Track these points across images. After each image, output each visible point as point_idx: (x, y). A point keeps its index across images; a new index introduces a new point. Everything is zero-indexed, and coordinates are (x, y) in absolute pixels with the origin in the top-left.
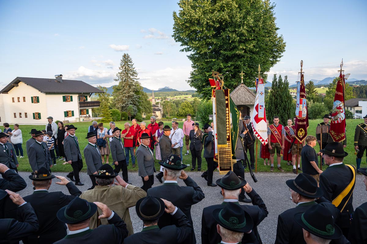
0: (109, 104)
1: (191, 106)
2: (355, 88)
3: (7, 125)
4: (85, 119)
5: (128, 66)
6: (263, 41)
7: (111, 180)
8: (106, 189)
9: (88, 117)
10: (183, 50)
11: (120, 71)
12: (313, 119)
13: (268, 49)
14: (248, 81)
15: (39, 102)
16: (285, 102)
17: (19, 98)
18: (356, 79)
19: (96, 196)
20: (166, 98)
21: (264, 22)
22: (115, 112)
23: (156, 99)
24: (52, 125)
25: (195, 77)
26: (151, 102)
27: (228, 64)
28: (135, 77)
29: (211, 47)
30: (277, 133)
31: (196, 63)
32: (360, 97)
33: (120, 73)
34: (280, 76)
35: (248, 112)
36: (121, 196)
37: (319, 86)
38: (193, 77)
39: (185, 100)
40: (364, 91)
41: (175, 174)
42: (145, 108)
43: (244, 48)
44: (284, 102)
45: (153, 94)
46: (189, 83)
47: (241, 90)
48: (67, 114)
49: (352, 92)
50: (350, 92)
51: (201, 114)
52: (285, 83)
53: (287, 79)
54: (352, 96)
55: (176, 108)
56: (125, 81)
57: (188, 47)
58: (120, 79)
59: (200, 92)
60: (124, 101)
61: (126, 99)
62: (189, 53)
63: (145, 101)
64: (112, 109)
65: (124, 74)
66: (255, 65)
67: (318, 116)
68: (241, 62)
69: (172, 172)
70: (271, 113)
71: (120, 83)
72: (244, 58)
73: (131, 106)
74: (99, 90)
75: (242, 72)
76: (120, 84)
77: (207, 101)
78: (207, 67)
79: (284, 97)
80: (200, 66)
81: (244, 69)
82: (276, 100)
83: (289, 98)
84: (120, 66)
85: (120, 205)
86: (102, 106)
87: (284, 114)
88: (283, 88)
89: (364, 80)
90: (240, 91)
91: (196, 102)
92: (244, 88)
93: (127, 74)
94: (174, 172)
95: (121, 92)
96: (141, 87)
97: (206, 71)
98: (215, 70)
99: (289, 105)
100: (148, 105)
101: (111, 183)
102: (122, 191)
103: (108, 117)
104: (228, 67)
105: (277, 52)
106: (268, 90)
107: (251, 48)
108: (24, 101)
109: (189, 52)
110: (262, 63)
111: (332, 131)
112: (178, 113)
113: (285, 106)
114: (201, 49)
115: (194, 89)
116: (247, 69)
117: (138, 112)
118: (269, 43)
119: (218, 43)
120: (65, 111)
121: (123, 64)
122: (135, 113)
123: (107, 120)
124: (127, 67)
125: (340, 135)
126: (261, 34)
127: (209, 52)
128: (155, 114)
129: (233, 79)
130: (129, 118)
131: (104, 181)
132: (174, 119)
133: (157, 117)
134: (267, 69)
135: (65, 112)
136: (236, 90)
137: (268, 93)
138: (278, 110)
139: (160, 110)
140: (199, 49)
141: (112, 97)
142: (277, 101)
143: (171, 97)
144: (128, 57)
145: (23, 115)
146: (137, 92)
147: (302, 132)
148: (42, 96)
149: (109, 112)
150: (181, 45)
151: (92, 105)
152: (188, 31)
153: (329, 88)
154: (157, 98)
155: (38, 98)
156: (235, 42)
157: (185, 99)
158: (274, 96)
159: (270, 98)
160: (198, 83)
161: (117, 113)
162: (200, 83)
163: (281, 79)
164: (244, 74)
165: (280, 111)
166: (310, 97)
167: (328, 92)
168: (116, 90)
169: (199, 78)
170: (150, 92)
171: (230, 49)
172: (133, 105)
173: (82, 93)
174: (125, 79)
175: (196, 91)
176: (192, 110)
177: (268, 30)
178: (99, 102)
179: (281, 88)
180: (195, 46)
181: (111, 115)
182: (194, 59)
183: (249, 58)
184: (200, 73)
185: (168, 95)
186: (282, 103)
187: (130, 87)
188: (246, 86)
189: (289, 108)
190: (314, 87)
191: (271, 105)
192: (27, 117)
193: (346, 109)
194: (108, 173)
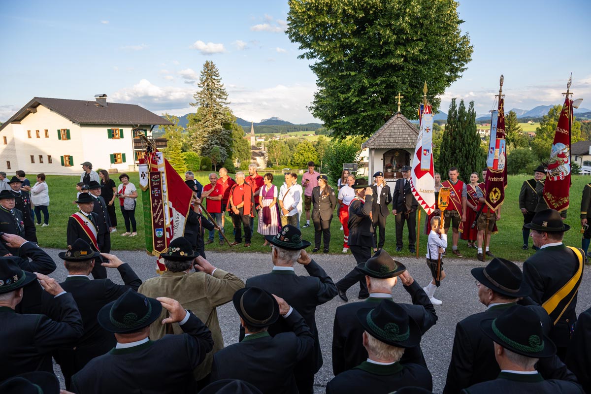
0: (181, 143)
1: (314, 149)
2: (584, 124)
3: (21, 174)
5: (213, 82)
6: (435, 42)
7: (188, 264)
8: (180, 277)
10: (302, 57)
11: (200, 90)
12: (512, 174)
13: (444, 56)
14: (409, 109)
15: (70, 139)
16: (469, 144)
17: (38, 131)
18: (588, 110)
19: (165, 287)
20: (273, 136)
21: (439, 10)
22: (192, 157)
23: (257, 136)
24: (90, 176)
25: (321, 101)
26: (249, 142)
27: (376, 81)
28: (224, 101)
29: (349, 52)
30: (454, 195)
31: (324, 77)
33: (199, 93)
34: (462, 102)
35: (407, 160)
36: (205, 289)
37: (525, 120)
38: (319, 101)
39: (304, 139)
41: (291, 256)
42: (239, 151)
43: (404, 54)
44: (466, 145)
45: (252, 129)
46: (312, 112)
47: (397, 123)
48: (114, 158)
49: (580, 130)
50: (575, 129)
51: (330, 163)
52: (469, 113)
53: (473, 107)
54: (579, 138)
55: (289, 152)
56: (207, 107)
57: (312, 51)
58: (199, 104)
59: (330, 126)
60: (206, 139)
61: (209, 135)
62: (313, 62)
63: (239, 140)
64: (186, 151)
66: (421, 83)
67: (520, 170)
68: (398, 77)
69: (285, 254)
70: (445, 162)
71: (200, 109)
72: (403, 70)
73: (217, 148)
74: (165, 120)
75: (399, 94)
76: (198, 111)
77: (341, 142)
78: (341, 85)
79: (467, 136)
80: (330, 82)
81: (402, 90)
82: (453, 141)
83: (477, 139)
84: (200, 81)
85: (202, 303)
86: (170, 147)
87: (466, 164)
88: (466, 122)
90: (395, 126)
91: (322, 143)
92: (402, 121)
93: (211, 95)
94: (288, 253)
95: (202, 124)
96: (233, 117)
97: (339, 92)
98: (355, 89)
99: (474, 150)
100: (244, 146)
101: (188, 268)
102: (206, 280)
103: (180, 165)
104: (376, 84)
105: (458, 61)
107: (416, 53)
108: (47, 136)
109: (312, 59)
110: (432, 80)
111: (549, 193)
112: (291, 161)
113: (468, 152)
114: (333, 54)
115: (320, 121)
116: (407, 89)
117: (228, 157)
118: (446, 46)
119: (361, 46)
120: (112, 153)
121: (205, 78)
122: (223, 159)
123: (178, 169)
124: (210, 84)
125: (561, 201)
126: (433, 31)
127: (345, 61)
128: (255, 161)
129: (384, 106)
130: (213, 166)
131: (178, 265)
132: (285, 170)
133: (258, 165)
134: (441, 90)
135: (111, 155)
136: (388, 123)
137: (439, 130)
138: (456, 158)
139: (263, 155)
140: (329, 54)
141: (187, 133)
142: (455, 143)
143: (282, 134)
144: (213, 66)
145: (45, 159)
146: (226, 125)
147: (497, 194)
148: (74, 129)
149: (182, 157)
150: (300, 48)
152: (312, 23)
153: (541, 124)
154: (259, 135)
155: (68, 131)
156: (389, 43)
157: (303, 137)
158: (451, 134)
159: (443, 137)
160: (327, 111)
161: (194, 158)
162: (330, 112)
163: (462, 107)
164: (402, 97)
165: (459, 159)
166: (509, 138)
167: (540, 130)
168: (193, 121)
169: (328, 103)
170: (247, 125)
171: (380, 54)
172: (219, 145)
173: (139, 125)
174: (208, 104)
175: (323, 125)
176: (316, 156)
177: (444, 24)
178: (165, 141)
179: (463, 123)
180: (323, 49)
181: (184, 162)
182: (321, 71)
183: (412, 70)
184: (330, 95)
185: (276, 131)
186: (464, 146)
187: (215, 116)
188: (405, 117)
189: (475, 155)
190: (516, 121)
191: (444, 150)
192: (51, 163)
194: (183, 253)
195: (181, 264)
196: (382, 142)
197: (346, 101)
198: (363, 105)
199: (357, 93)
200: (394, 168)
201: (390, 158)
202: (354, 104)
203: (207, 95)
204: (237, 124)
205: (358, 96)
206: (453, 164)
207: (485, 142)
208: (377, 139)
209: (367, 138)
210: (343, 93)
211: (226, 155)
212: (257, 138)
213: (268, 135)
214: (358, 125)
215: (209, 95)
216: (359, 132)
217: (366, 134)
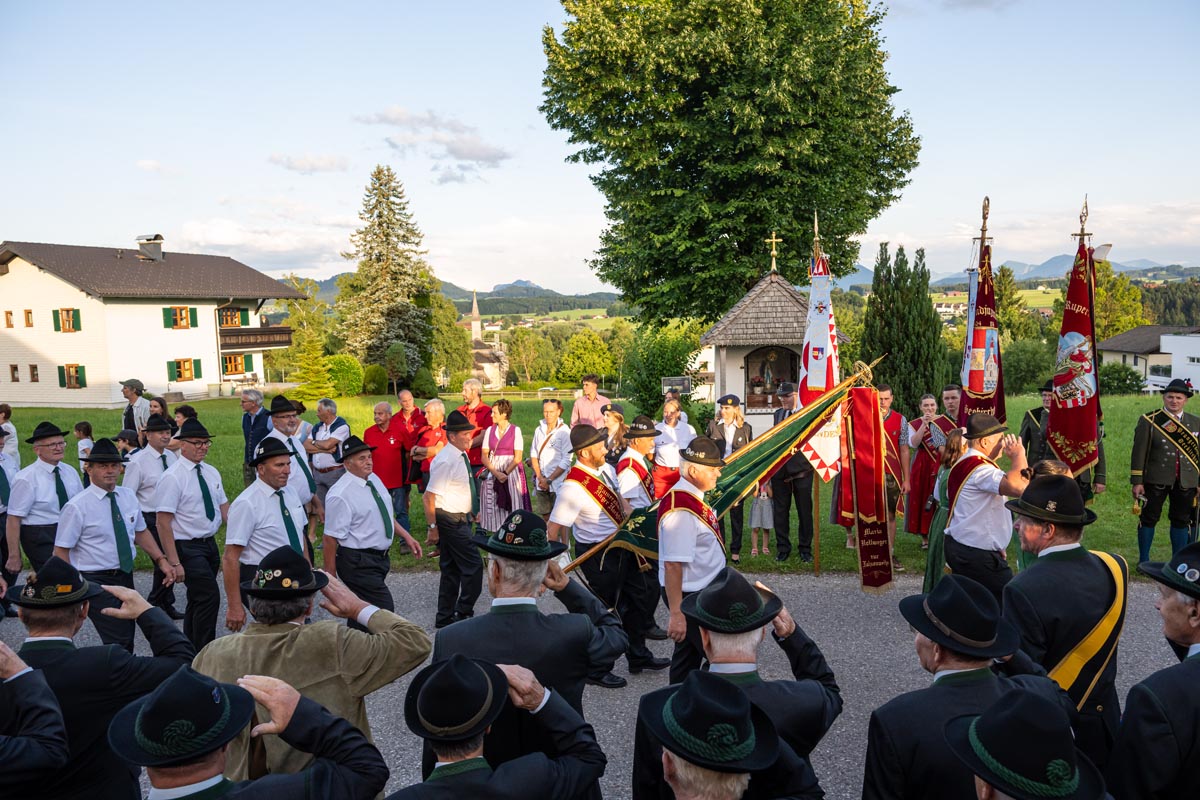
0: (323, 336)
1: (605, 346)
2: (1148, 291)
4: (239, 389)
5: (391, 210)
6: (844, 131)
7: (301, 604)
9: (250, 382)
10: (575, 158)
11: (364, 225)
13: (861, 159)
14: (794, 263)
15: (80, 329)
17: (9, 314)
18: (1152, 263)
19: (250, 658)
20: (519, 319)
21: (848, 67)
22: (345, 365)
23: (486, 321)
25: (615, 249)
26: (468, 332)
27: (726, 208)
28: (414, 247)
29: (670, 148)
31: (621, 200)
32: (1166, 323)
33: (361, 233)
34: (901, 250)
35: (792, 369)
36: (337, 659)
37: (1032, 285)
38: (610, 249)
39: (583, 325)
40: (1179, 302)
41: (529, 575)
42: (447, 352)
43: (783, 153)
44: (913, 337)
45: (475, 305)
46: (596, 270)
47: (772, 294)
48: (176, 370)
49: (1139, 304)
50: (1132, 303)
51: (636, 376)
52: (916, 273)
53: (924, 260)
54: (1139, 319)
55: (553, 354)
56: (379, 260)
57: (595, 146)
58: (361, 254)
59: (634, 300)
60: (375, 327)
61: (383, 319)
62: (598, 168)
63: (447, 328)
64: (332, 354)
65: (375, 234)
67: (1025, 385)
68: (770, 199)
69: (518, 569)
71: (364, 264)
72: (782, 186)
73: (399, 345)
74: (289, 289)
75: (774, 235)
76: (361, 269)
77: (657, 332)
78: (655, 216)
79: (914, 320)
80: (632, 211)
81: (780, 225)
82: (886, 329)
83: (932, 323)
84: (364, 208)
85: (332, 688)
86: (298, 345)
87: (913, 375)
88: (909, 289)
89: (1179, 266)
90: (766, 299)
91: (620, 334)
92: (781, 288)
93: (387, 235)
94: (523, 569)
95: (366, 297)
96: (432, 281)
97: (652, 229)
98: (683, 225)
99: (929, 347)
100: (457, 341)
101: (302, 612)
102: (338, 639)
103: (318, 382)
104: (728, 216)
105: (891, 166)
106: (861, 294)
107: (806, 152)
108: (29, 324)
109: (596, 163)
110: (840, 206)
112: (558, 372)
113: (917, 351)
114: (637, 154)
115: (610, 288)
116: (790, 224)
117: (423, 365)
118: (865, 137)
119: (695, 137)
120: (173, 360)
121: (374, 201)
122: (412, 370)
123: (315, 392)
124: (386, 213)
126: (838, 108)
127: (663, 167)
128: (480, 372)
129: (745, 259)
130: (391, 385)
131: (277, 607)
132: (545, 391)
133: (488, 382)
134: (860, 226)
135: (170, 364)
136: (752, 294)
137: (861, 306)
138: (893, 363)
139: (497, 359)
140: (629, 154)
141: (336, 314)
142: (889, 333)
143: (537, 315)
144: (391, 177)
145: (24, 373)
146: (422, 297)
148: (91, 308)
149: (324, 366)
150: (569, 141)
151: (265, 339)
152: (593, 91)
153: (1062, 291)
154: (490, 317)
156: (751, 132)
157: (583, 321)
158: (882, 318)
159: (867, 321)
160: (627, 269)
161: (350, 368)
162: (633, 271)
163: (902, 260)
164: (781, 240)
166: (1001, 321)
167: (1062, 304)
168: (349, 289)
169: (629, 252)
170: (463, 298)
171: (733, 154)
172: (404, 340)
173: (231, 299)
174: (380, 254)
175: (621, 298)
176: (609, 362)
177: (860, 96)
178: (288, 331)
179: (905, 291)
180: (618, 144)
181: (328, 376)
182: (613, 187)
183: (799, 186)
184: (633, 236)
185: (525, 309)
186: (908, 338)
187: (396, 279)
188: (786, 282)
189: (930, 357)
190: (1015, 287)
191: (869, 348)
192: (37, 381)
193: (1121, 362)
194: (289, 581)
195: (283, 606)
196: (741, 331)
197: (666, 249)
198: (700, 258)
199: (687, 233)
200: (768, 386)
201: (760, 365)
202: (683, 254)
203: (378, 236)
204: (443, 294)
205: (690, 237)
207: (955, 329)
208: (730, 326)
209: (711, 324)
210: (658, 232)
211: (418, 362)
212: (485, 324)
213: (507, 317)
214: (691, 298)
215: (381, 235)
216: (694, 312)
217: (710, 315)
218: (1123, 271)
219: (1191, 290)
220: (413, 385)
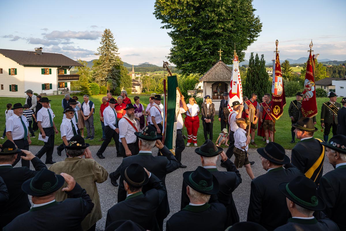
0: (88, 78)
2: (328, 68)
4: (63, 92)
6: (240, 21)
7: (82, 151)
8: (77, 161)
9: (66, 90)
10: (163, 28)
11: (101, 46)
13: (245, 29)
14: (226, 58)
15: (16, 74)
16: (262, 79)
18: (329, 60)
19: (67, 168)
20: (146, 73)
22: (94, 86)
24: (32, 98)
25: (174, 53)
26: (131, 77)
27: (207, 42)
28: (116, 52)
29: (191, 25)
31: (176, 40)
32: (333, 77)
33: (101, 48)
34: (257, 55)
35: (226, 88)
37: (295, 66)
38: (173, 53)
40: (337, 71)
41: (150, 145)
42: (124, 83)
43: (223, 27)
44: (261, 80)
45: (133, 69)
46: (169, 59)
47: (220, 67)
48: (44, 87)
49: (326, 71)
50: (324, 71)
52: (261, 61)
54: (326, 76)
55: (156, 83)
56: (105, 56)
57: (169, 24)
58: (101, 54)
59: (180, 68)
60: (104, 75)
61: (106, 73)
62: (170, 30)
63: (125, 76)
64: (91, 82)
65: (104, 48)
66: (233, 44)
68: (219, 40)
69: (146, 143)
70: (249, 90)
71: (101, 57)
72: (222, 36)
74: (79, 63)
75: (220, 50)
77: (186, 77)
78: (186, 44)
79: (261, 74)
80: (179, 42)
81: (222, 47)
82: (253, 77)
83: (266, 76)
86: (81, 80)
87: (261, 91)
89: (336, 61)
90: (218, 68)
92: (222, 65)
93: (108, 49)
94: (148, 143)
95: (102, 66)
96: (121, 62)
97: (185, 48)
98: (194, 47)
99: (265, 82)
100: (128, 79)
101: (82, 154)
104: (207, 44)
105: (254, 31)
106: (245, 67)
107: (230, 27)
110: (239, 42)
112: (157, 89)
113: (262, 84)
114: (181, 27)
115: (173, 65)
116: (225, 47)
117: (117, 86)
118: (246, 23)
119: (198, 22)
120: (44, 84)
121: (104, 39)
122: (115, 88)
124: (108, 42)
126: (239, 15)
127: (188, 30)
128: (134, 88)
129: (212, 57)
132: (153, 94)
133: (136, 91)
134: (245, 48)
135: (42, 85)
136: (214, 67)
137: (245, 71)
138: (255, 87)
139: (139, 85)
140: (179, 26)
141: (92, 71)
143: (151, 72)
146: (117, 67)
147: (278, 109)
148: (20, 68)
149: (88, 86)
151: (71, 78)
152: (169, 9)
153: (303, 68)
154: (137, 73)
156: (214, 21)
158: (251, 73)
159: (247, 75)
161: (96, 86)
162: (179, 60)
163: (257, 58)
164: (222, 51)
165: (257, 88)
166: (286, 75)
167: (303, 71)
168: (96, 64)
169: (178, 54)
170: (130, 67)
171: (209, 27)
172: (112, 79)
173: (62, 66)
174: (106, 54)
175: (176, 67)
177: (245, 11)
178: (78, 76)
179: (258, 66)
180: (176, 23)
181: (90, 89)
182: (174, 36)
184: (180, 50)
185: (148, 70)
186: (259, 80)
187: (110, 61)
188: (224, 63)
189: (266, 85)
190: (290, 66)
191: (248, 83)
192: (3, 89)
193: (321, 88)
194: (79, 144)
195: (77, 151)
196: (211, 77)
197: (189, 54)
198: (199, 56)
199: (195, 49)
200: (219, 93)
201: (216, 87)
202: (194, 55)
204: (124, 66)
205: (196, 50)
206: (253, 90)
207: (272, 78)
208: (208, 76)
209: (202, 75)
210: (187, 49)
211: (116, 85)
212: (136, 75)
213: (142, 72)
214: (196, 68)
215: (106, 49)
216: (197, 72)
217: (202, 73)
218: (321, 62)
219: (340, 68)
220: (115, 92)
